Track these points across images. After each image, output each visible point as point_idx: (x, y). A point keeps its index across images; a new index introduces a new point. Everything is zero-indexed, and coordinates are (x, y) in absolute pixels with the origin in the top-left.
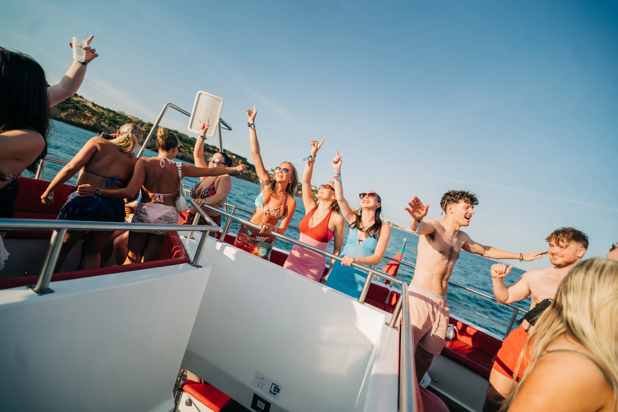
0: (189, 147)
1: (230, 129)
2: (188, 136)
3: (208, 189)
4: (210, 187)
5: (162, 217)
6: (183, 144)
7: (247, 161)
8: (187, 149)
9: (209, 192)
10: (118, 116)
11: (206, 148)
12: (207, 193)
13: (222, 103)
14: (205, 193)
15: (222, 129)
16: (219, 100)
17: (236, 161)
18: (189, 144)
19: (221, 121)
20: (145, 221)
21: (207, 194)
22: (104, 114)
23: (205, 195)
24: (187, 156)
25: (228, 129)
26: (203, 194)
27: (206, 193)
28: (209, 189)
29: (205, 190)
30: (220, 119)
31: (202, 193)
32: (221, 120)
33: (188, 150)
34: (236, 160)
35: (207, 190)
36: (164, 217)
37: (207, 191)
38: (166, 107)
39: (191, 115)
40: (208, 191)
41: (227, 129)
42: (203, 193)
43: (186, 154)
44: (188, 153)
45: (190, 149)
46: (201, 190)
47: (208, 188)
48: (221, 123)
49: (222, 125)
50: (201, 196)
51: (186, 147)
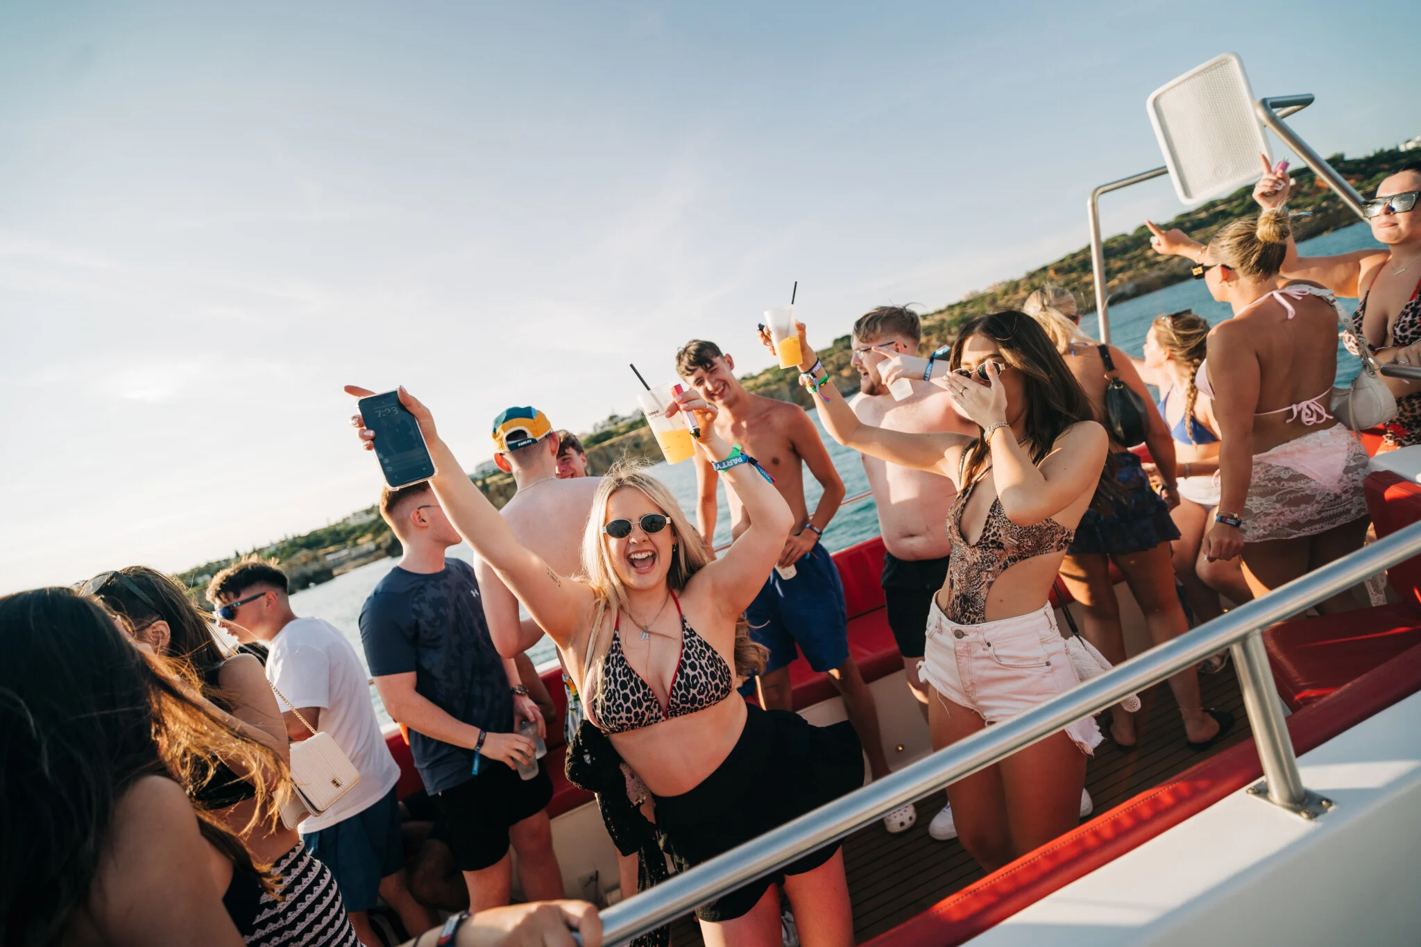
0: (1141, 255)
1: (1306, 102)
2: (1124, 235)
3: (1408, 310)
4: (1413, 301)
5: (1349, 462)
6: (1122, 260)
7: (1348, 157)
8: (1139, 262)
9: (1417, 319)
10: (969, 305)
11: (1188, 225)
12: (1412, 324)
13: (1235, 64)
14: (1403, 330)
15: (1286, 120)
16: (1223, 63)
17: (1306, 189)
18: (1136, 249)
19: (1269, 105)
20: (1315, 495)
21: (1415, 329)
22: (943, 321)
23: (1408, 333)
24: (1147, 279)
25: (1299, 107)
26: (1398, 332)
27: (1407, 327)
28: (1412, 309)
29: (1400, 319)
30: (1264, 102)
31: (1395, 331)
32: (1269, 102)
33: (1142, 264)
34: (1302, 187)
35: (1407, 315)
36: (1354, 460)
37: (1409, 318)
38: (1093, 205)
39: (1165, 167)
40: (1414, 316)
41: (1294, 111)
42: (1398, 330)
43: (1144, 275)
44: (1146, 271)
45: (1146, 259)
46: (1385, 321)
47: (1407, 307)
48: (1274, 110)
49: (1279, 112)
50: (1396, 341)
51: (1135, 261)
